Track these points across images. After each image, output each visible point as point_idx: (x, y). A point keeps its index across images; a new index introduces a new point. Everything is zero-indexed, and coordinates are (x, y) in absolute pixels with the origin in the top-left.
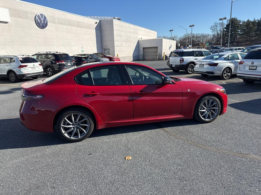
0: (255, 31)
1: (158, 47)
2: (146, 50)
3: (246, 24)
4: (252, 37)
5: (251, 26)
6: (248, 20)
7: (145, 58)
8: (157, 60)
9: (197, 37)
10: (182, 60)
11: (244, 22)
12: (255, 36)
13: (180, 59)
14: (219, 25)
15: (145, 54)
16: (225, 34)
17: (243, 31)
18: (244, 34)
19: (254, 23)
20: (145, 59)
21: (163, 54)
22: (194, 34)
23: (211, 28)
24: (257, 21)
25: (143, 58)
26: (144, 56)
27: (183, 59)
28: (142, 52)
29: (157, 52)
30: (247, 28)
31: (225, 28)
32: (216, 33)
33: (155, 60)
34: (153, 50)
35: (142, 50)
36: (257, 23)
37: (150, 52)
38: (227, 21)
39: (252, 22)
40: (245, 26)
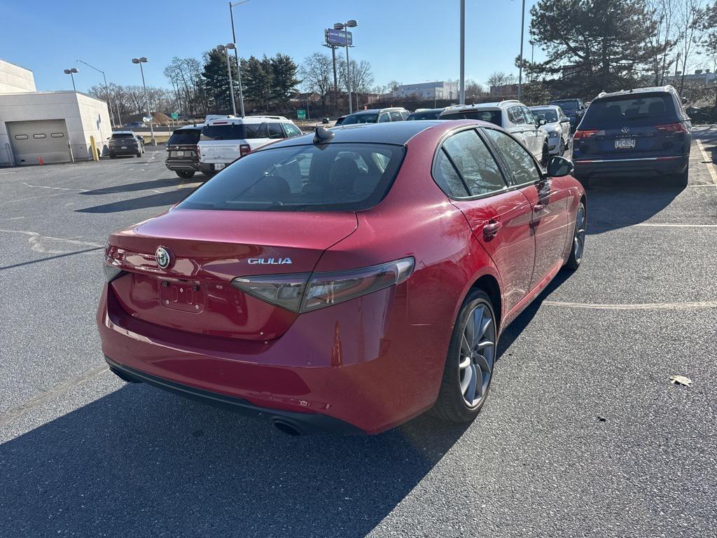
0: (272, 86)
1: (64, 120)
2: (17, 131)
3: (250, 66)
4: (269, 99)
5: (263, 73)
6: (252, 58)
7: (22, 156)
8: (71, 162)
9: (133, 97)
10: (245, 151)
11: (243, 62)
12: (274, 98)
13: (241, 146)
14: (186, 66)
15: (18, 144)
16: (205, 89)
17: (246, 85)
18: (250, 92)
19: (265, 64)
20: (23, 161)
21: (88, 142)
22: (120, 88)
23: (168, 72)
24: (271, 62)
25: (15, 158)
26: (15, 151)
27: (248, 145)
28: (7, 136)
29: (64, 136)
30: (255, 78)
31: (204, 75)
32: (181, 86)
33: (64, 163)
34: (48, 130)
35: (6, 133)
36: (272, 65)
37: (39, 136)
38: (204, 56)
39: (261, 64)
40: (248, 71)
